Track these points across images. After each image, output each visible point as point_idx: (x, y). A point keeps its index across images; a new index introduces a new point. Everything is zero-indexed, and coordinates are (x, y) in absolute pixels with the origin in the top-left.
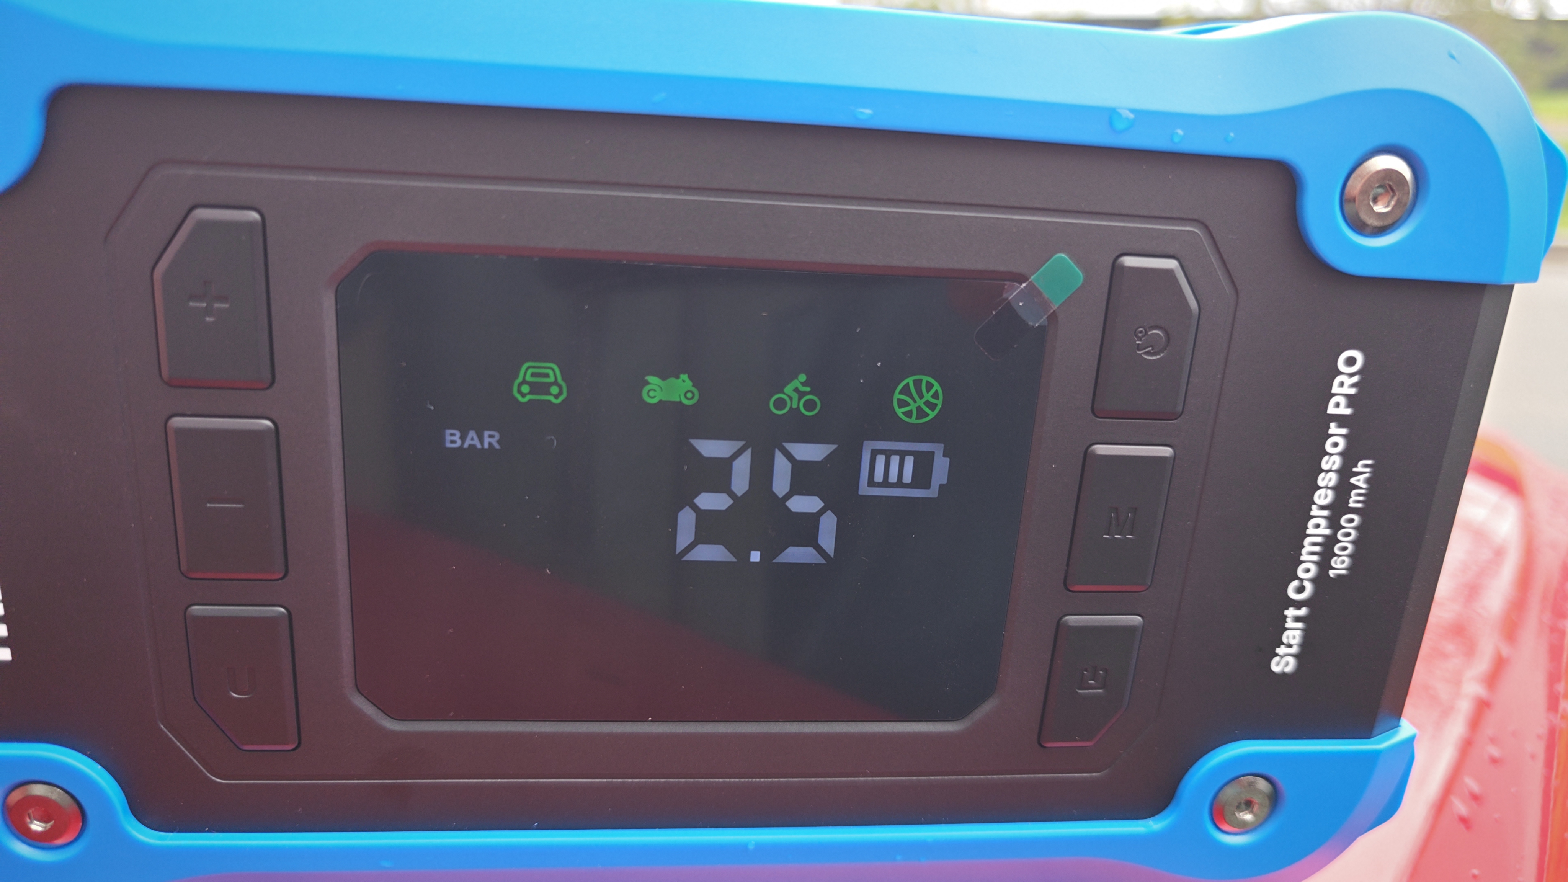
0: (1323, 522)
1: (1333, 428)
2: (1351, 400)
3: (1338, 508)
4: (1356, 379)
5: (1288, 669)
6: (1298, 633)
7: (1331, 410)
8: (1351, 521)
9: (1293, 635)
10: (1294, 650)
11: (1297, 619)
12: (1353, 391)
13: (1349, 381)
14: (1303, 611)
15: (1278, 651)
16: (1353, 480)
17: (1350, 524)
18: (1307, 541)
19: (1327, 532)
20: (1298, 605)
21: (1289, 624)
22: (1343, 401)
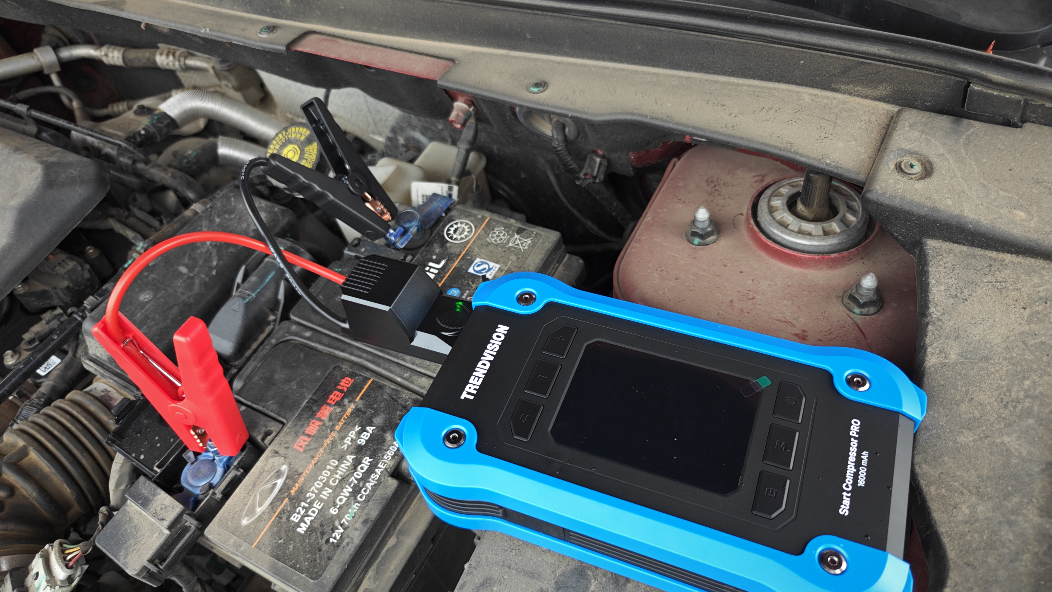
0: (853, 467)
1: (852, 439)
2: (857, 433)
3: (858, 464)
4: (859, 428)
5: (846, 514)
6: (849, 502)
7: (851, 434)
8: (863, 469)
9: (846, 502)
10: (848, 507)
11: (847, 497)
12: (858, 431)
13: (856, 428)
14: (849, 495)
15: (841, 506)
16: (862, 457)
17: (863, 472)
18: (848, 472)
19: (855, 470)
20: (848, 492)
21: (845, 498)
22: (855, 433)
